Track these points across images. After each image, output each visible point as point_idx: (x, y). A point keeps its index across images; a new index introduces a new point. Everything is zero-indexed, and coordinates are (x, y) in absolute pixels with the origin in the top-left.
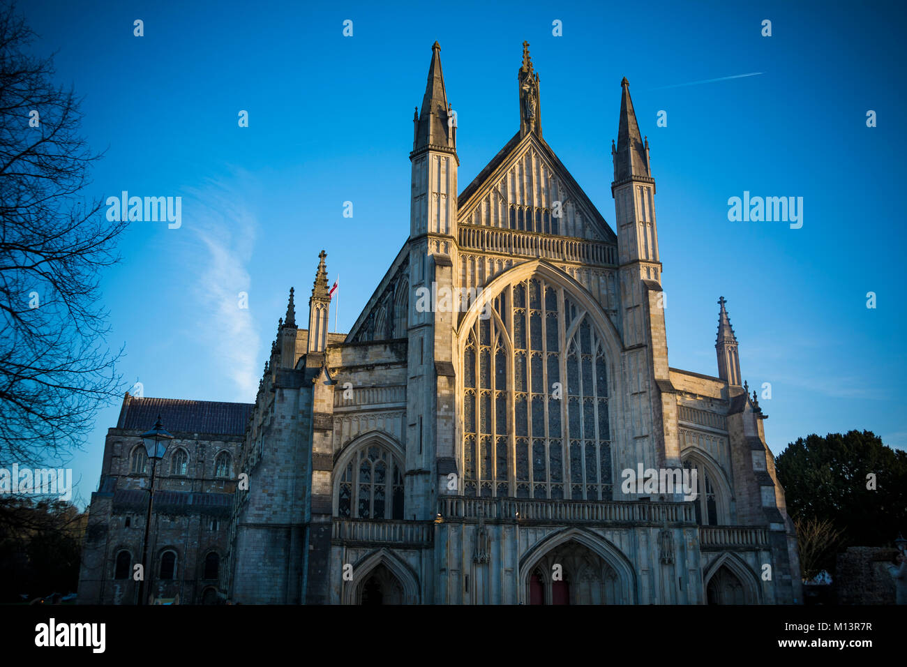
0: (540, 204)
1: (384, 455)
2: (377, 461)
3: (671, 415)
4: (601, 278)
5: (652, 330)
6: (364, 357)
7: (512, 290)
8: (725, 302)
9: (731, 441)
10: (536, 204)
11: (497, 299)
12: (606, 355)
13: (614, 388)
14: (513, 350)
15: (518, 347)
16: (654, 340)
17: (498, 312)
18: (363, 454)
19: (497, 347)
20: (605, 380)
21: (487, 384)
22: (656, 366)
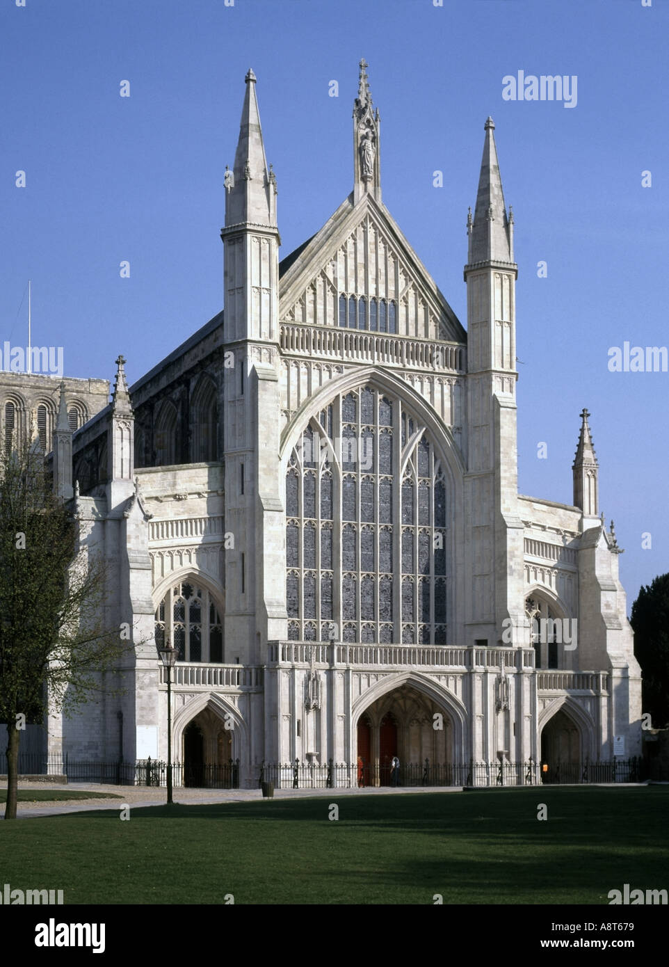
0: (377, 293)
1: (199, 595)
2: (192, 599)
3: (516, 553)
4: (445, 386)
5: (501, 455)
6: (174, 484)
7: (341, 400)
8: (588, 415)
9: (581, 578)
10: (372, 292)
11: (323, 411)
12: (447, 479)
13: (455, 518)
14: (341, 472)
15: (347, 469)
16: (503, 467)
17: (324, 428)
18: (176, 593)
19: (323, 469)
20: (444, 507)
21: (311, 513)
22: (503, 497)
